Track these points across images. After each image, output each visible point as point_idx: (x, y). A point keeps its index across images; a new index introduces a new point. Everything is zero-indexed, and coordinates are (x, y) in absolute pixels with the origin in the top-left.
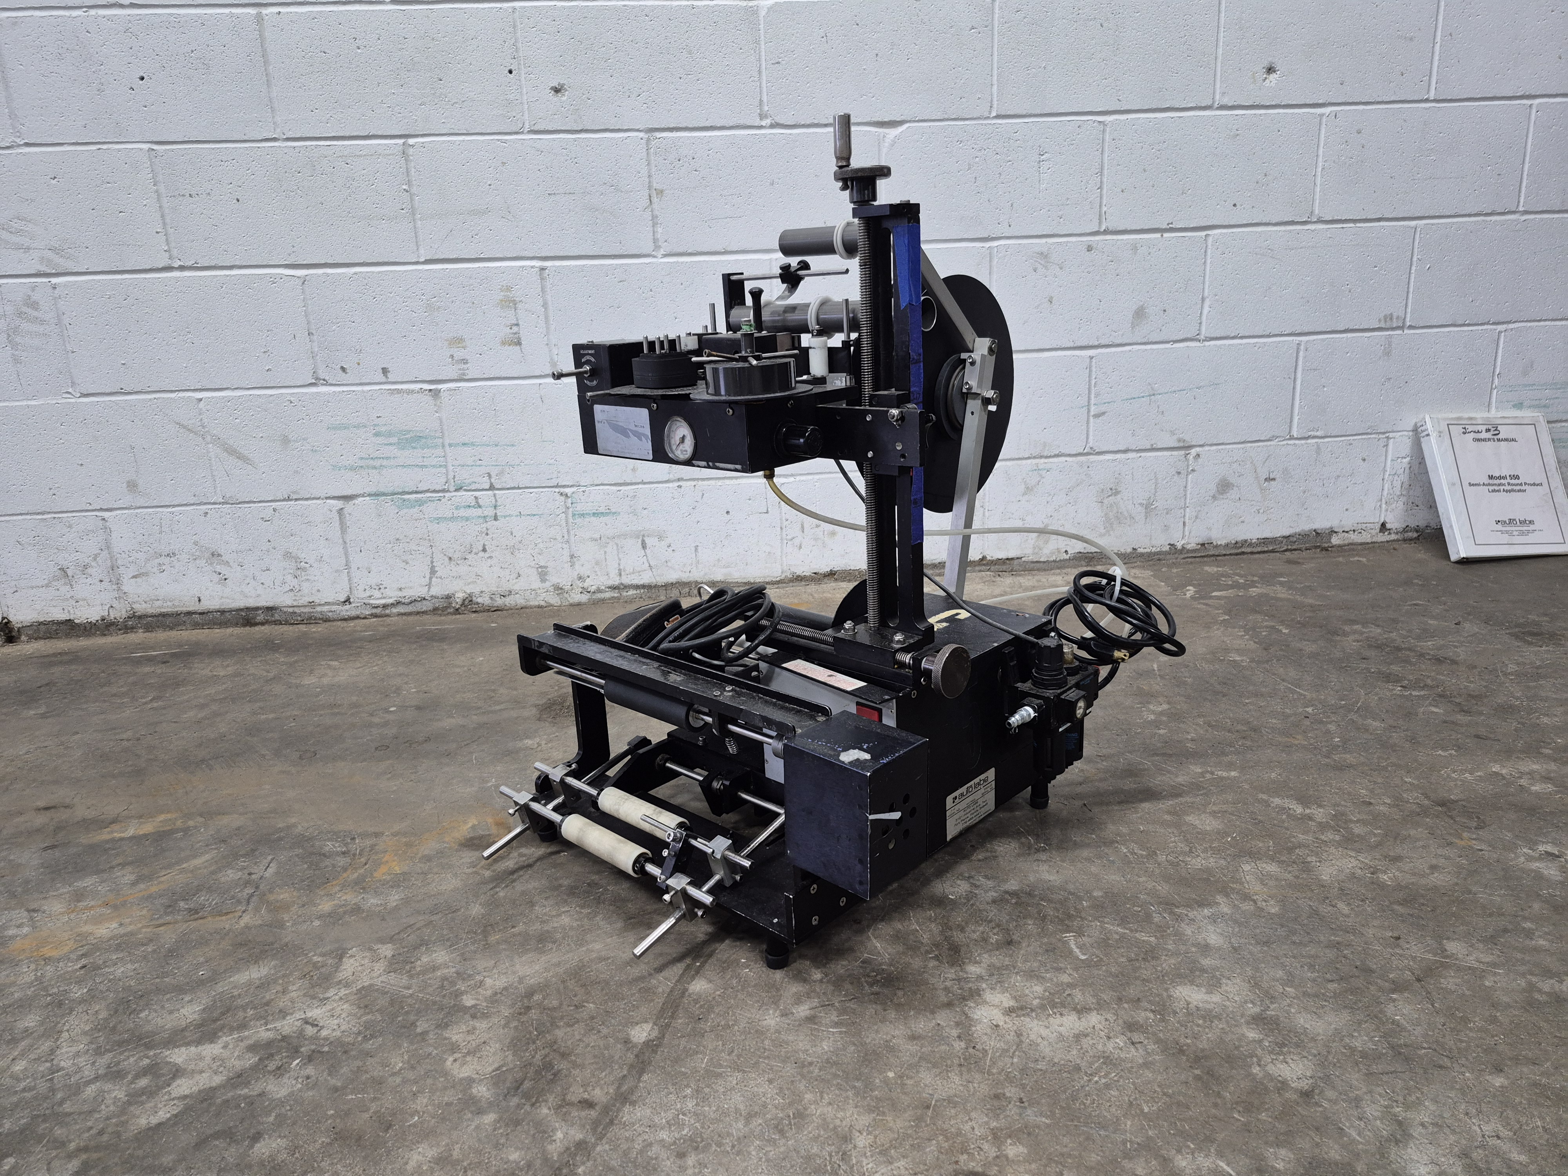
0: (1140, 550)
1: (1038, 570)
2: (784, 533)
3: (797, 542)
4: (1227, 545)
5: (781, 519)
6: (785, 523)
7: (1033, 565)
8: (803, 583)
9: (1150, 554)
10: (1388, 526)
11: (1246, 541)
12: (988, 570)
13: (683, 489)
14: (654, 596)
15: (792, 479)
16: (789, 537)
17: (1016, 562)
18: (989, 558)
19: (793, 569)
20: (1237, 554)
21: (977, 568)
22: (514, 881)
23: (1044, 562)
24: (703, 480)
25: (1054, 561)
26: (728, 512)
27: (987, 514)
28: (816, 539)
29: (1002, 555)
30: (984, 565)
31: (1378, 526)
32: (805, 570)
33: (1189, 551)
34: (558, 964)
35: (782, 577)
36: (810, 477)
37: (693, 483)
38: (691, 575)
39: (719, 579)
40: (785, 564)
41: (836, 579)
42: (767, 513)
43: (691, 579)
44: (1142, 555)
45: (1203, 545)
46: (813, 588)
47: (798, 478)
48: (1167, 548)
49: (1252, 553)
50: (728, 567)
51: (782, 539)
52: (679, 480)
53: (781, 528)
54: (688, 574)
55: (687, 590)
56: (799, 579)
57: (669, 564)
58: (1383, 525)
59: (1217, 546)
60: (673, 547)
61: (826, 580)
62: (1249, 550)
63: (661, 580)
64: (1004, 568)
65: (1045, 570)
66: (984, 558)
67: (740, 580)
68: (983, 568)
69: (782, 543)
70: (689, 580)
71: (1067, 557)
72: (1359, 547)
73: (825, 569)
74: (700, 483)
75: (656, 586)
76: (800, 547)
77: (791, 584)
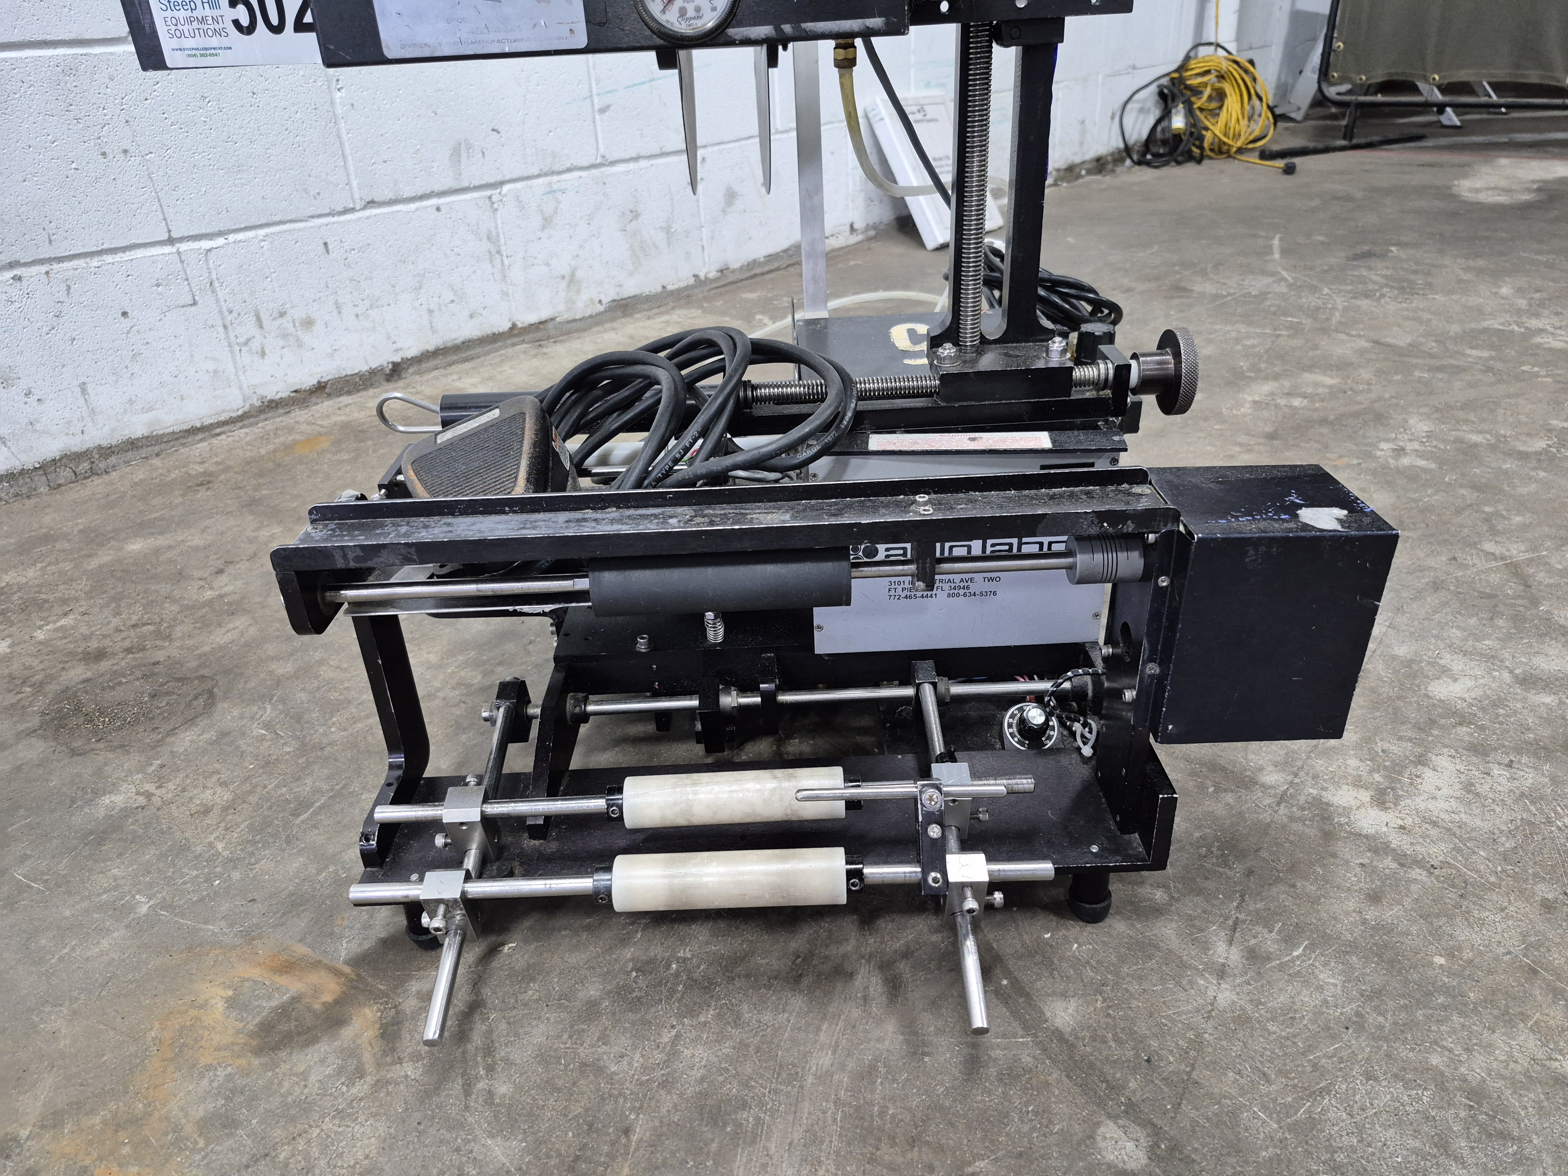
0: (670, 288)
1: (577, 331)
2: (232, 335)
3: (255, 345)
4: (741, 268)
5: (221, 312)
6: (229, 318)
7: (569, 326)
8: (281, 411)
9: (679, 291)
10: (856, 226)
11: (755, 261)
12: (523, 342)
13: (25, 283)
14: (24, 490)
15: (220, 241)
16: (241, 340)
17: (550, 325)
18: (520, 325)
19: (261, 392)
20: (751, 277)
21: (509, 342)
22: (489, 1050)
23: (580, 320)
24: (60, 259)
25: (591, 317)
26: (124, 314)
27: (506, 262)
28: (285, 336)
29: (532, 318)
30: (516, 336)
31: (848, 228)
32: (278, 390)
33: (712, 281)
34: (813, 1139)
35: (246, 408)
36: (251, 234)
37: (44, 268)
38: (86, 437)
39: (139, 434)
40: (245, 385)
41: (329, 395)
42: (195, 303)
43: (89, 445)
44: (672, 293)
45: (721, 271)
46: (300, 415)
47: (232, 237)
48: (692, 281)
49: (763, 274)
50: (151, 409)
51: (230, 346)
52: (12, 265)
53: (225, 327)
54: (79, 438)
55: (86, 465)
56: (272, 406)
57: (38, 427)
58: (852, 226)
59: (733, 271)
60: (37, 394)
61: (314, 399)
62: (758, 271)
63: (30, 460)
64: (539, 335)
65: (584, 330)
66: (514, 326)
67: (177, 429)
68: (516, 340)
69: (232, 352)
70: (85, 447)
71: (601, 308)
72: (841, 252)
73: (309, 381)
74: (55, 266)
75: (23, 472)
76: (263, 354)
77: (262, 417)
